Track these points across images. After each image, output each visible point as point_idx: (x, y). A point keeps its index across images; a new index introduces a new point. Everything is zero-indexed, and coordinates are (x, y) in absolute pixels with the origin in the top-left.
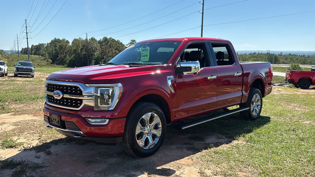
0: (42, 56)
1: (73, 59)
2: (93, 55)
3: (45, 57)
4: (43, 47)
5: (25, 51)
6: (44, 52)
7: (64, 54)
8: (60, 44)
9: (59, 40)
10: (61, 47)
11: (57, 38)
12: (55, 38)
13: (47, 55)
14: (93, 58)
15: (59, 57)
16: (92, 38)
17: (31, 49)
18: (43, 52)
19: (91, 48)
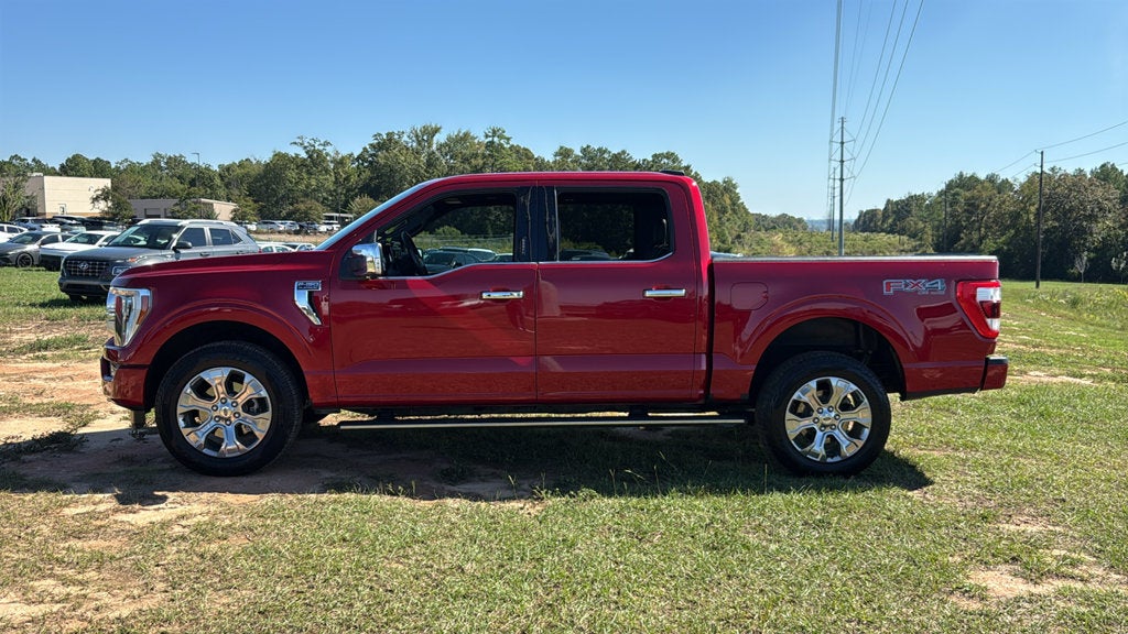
0: (913, 236)
1: (1005, 248)
2: (1085, 233)
3: (921, 239)
4: (920, 206)
5: (864, 222)
6: (921, 225)
7: (983, 229)
8: (968, 194)
9: (973, 178)
10: (972, 206)
11: (968, 173)
12: (961, 175)
13: (930, 232)
14: (1083, 244)
15: (962, 242)
16: (1103, 166)
17: (883, 215)
18: (916, 224)
19: (1081, 203)
